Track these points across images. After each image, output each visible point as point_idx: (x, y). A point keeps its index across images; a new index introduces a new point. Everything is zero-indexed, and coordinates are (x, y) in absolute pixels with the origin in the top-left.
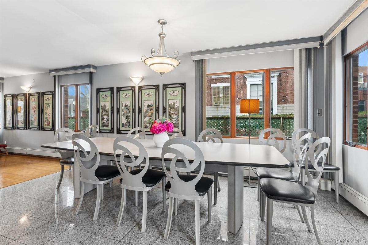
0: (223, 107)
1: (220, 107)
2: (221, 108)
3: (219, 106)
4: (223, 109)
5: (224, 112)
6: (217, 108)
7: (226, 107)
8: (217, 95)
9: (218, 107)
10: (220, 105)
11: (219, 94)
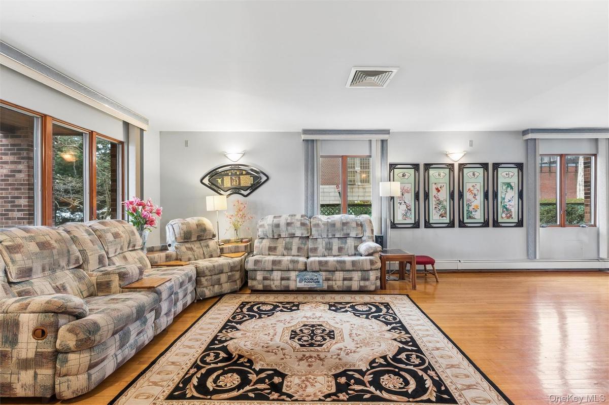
0: (361, 187)
1: (357, 186)
2: (358, 188)
3: (355, 186)
4: (361, 190)
5: (362, 194)
6: (352, 188)
7: (366, 187)
8: (351, 168)
9: (353, 186)
10: (356, 184)
11: (354, 167)
